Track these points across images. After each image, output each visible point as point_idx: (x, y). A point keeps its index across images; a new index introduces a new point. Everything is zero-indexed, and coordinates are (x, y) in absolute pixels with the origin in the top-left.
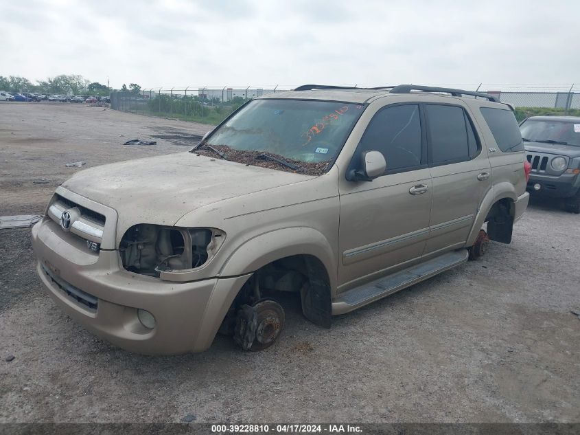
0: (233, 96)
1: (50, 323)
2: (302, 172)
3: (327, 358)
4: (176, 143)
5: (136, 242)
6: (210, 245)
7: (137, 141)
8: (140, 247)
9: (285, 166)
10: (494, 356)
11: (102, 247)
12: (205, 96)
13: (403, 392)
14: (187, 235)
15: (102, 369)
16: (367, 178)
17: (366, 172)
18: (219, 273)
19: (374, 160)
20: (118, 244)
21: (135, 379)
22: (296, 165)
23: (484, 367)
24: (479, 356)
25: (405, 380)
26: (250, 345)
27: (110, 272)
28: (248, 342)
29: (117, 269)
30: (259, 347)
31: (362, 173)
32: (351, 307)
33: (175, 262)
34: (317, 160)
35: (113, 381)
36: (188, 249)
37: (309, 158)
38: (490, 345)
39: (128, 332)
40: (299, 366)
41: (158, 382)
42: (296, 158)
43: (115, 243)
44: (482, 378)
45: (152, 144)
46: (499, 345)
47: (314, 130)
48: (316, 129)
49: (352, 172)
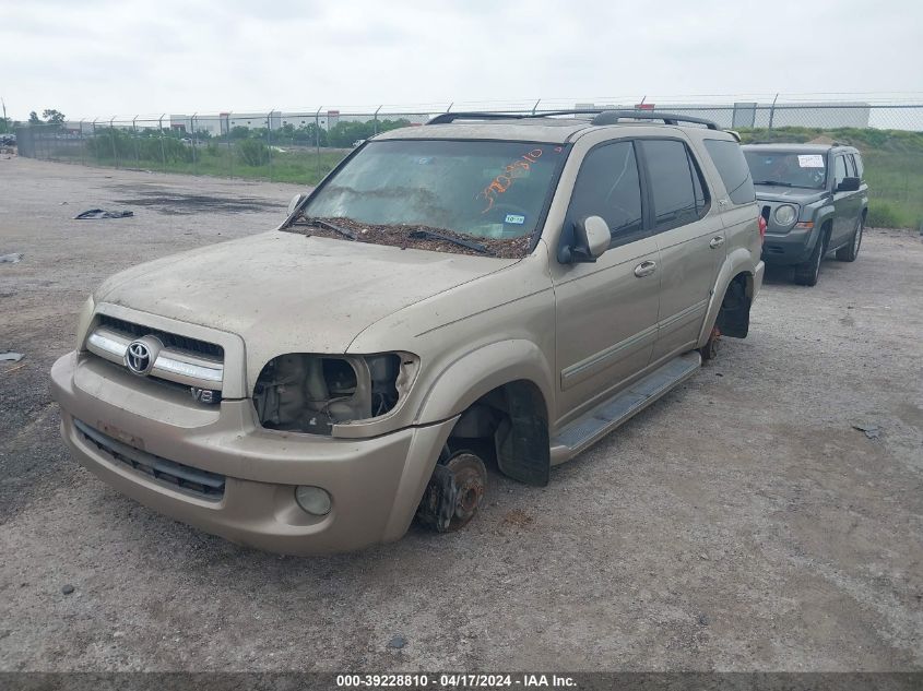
0: (231, 126)
1: (104, 526)
2: (492, 255)
3: (556, 529)
4: (165, 212)
5: (274, 383)
6: (399, 378)
7: (98, 211)
8: (280, 390)
9: (462, 246)
10: (780, 501)
11: (224, 395)
12: (183, 128)
13: (681, 565)
14: (361, 367)
15: (227, 587)
16: (589, 256)
17: (588, 249)
18: (416, 419)
19: (596, 229)
20: (251, 390)
21: (289, 596)
22: (482, 244)
23: (773, 516)
24: (762, 503)
25: (679, 548)
26: (447, 524)
27: (243, 434)
28: (445, 518)
29: (251, 429)
30: (458, 523)
31: (581, 249)
32: (573, 452)
33: (340, 408)
34: (510, 235)
35: (254, 605)
36: (363, 387)
37: (496, 232)
38: (769, 485)
39: (282, 524)
40: (521, 546)
41: (325, 596)
42: (475, 232)
43: (247, 387)
44: (774, 531)
45: (127, 214)
46: (780, 485)
47: (496, 189)
48: (499, 186)
49: (566, 250)
